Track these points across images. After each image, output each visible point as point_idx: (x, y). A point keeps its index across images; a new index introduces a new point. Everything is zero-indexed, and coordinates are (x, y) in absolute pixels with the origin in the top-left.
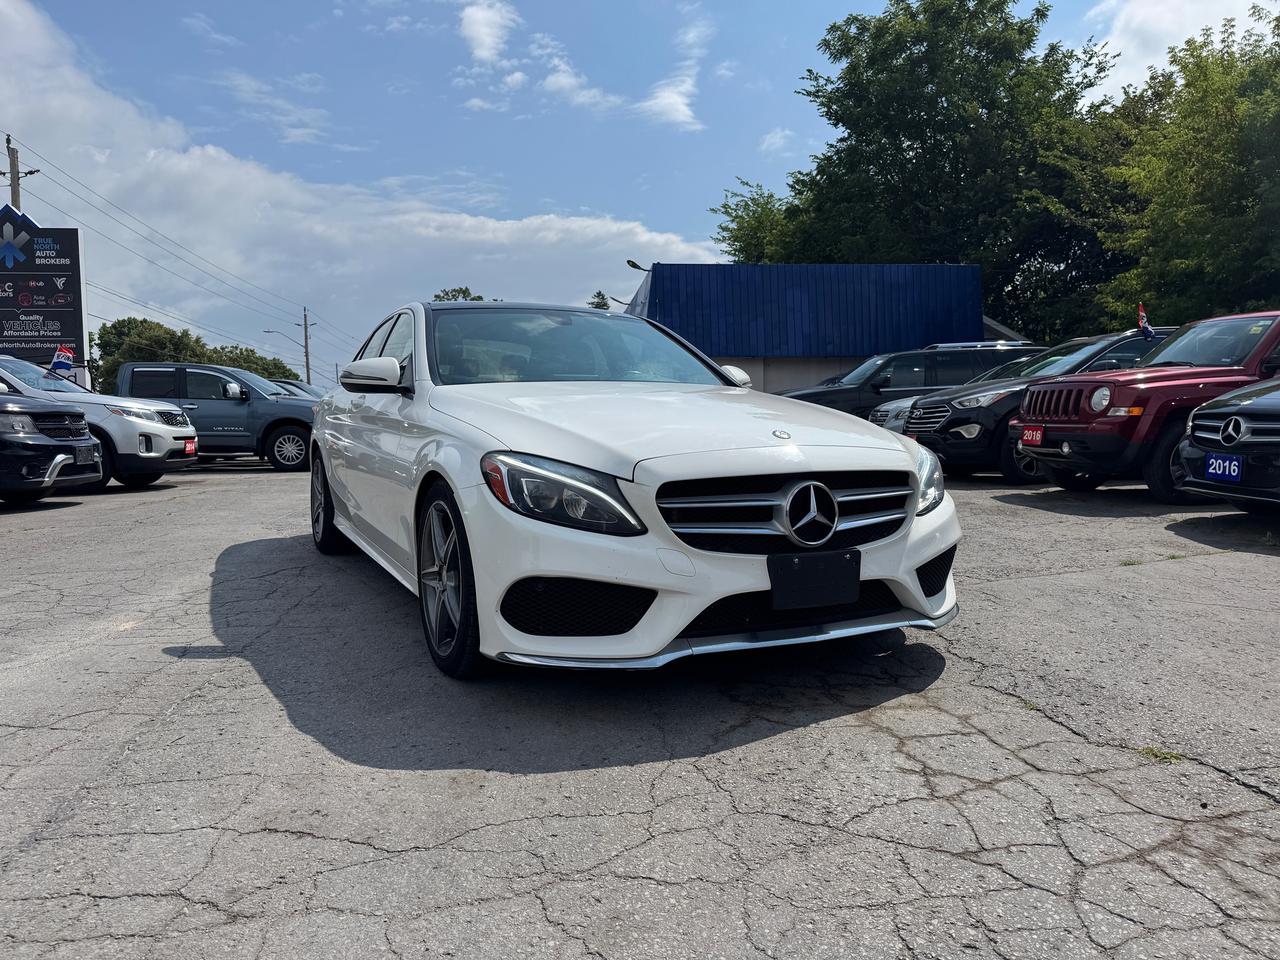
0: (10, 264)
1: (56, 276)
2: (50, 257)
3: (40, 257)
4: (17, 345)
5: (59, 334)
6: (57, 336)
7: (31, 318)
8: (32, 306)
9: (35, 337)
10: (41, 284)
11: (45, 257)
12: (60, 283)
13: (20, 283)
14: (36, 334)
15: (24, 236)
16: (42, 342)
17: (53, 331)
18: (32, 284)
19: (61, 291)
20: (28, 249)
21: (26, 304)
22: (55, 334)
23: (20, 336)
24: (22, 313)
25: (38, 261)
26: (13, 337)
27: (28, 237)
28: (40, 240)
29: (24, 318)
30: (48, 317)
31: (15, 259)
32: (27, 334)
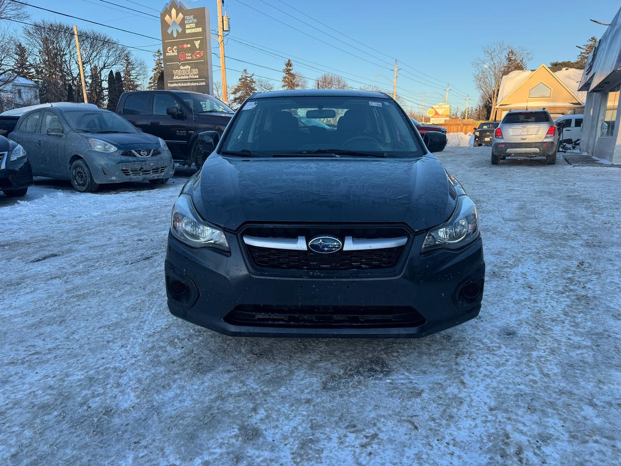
0: (175, 35)
1: (195, 40)
2: (193, 28)
4: (180, 85)
5: (198, 77)
8: (186, 60)
9: (187, 79)
10: (189, 46)
11: (190, 28)
12: (197, 43)
13: (180, 46)
15: (181, 15)
16: (190, 82)
17: (195, 75)
18: (185, 46)
19: (197, 50)
20: (182, 24)
21: (183, 59)
23: (180, 79)
24: (181, 65)
25: (188, 31)
27: (183, 16)
28: (188, 17)
31: (177, 31)
32: (184, 78)
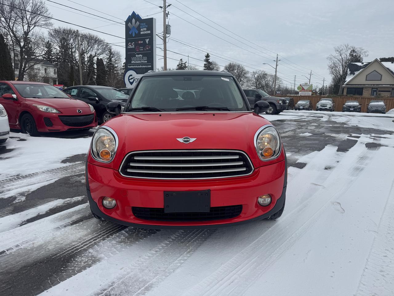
0: (134, 35)
1: (146, 38)
2: (145, 31)
3: (142, 31)
4: (135, 66)
5: (146, 62)
6: (146, 63)
7: (139, 56)
8: (140, 51)
9: (140, 63)
10: (142, 42)
11: (143, 31)
12: (147, 41)
13: (137, 42)
14: (140, 62)
15: (138, 23)
16: (142, 65)
17: (145, 61)
18: (140, 42)
19: (147, 45)
21: (138, 51)
22: (145, 62)
23: (136, 63)
24: (137, 54)
25: (142, 33)
26: (134, 63)
27: (139, 23)
28: (142, 24)
29: (137, 56)
30: (144, 55)
31: (135, 33)
32: (138, 62)
